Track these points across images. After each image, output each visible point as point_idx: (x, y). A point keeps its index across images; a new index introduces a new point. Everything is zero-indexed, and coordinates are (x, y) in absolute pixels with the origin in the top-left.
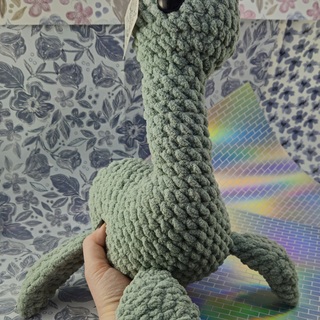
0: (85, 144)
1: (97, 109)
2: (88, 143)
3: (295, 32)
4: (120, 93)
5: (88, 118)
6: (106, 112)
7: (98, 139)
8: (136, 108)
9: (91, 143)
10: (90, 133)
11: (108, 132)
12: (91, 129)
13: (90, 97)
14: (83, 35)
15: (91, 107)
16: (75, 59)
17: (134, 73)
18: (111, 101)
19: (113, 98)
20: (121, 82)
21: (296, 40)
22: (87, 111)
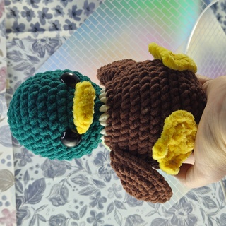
0: (120, 210)
1: (87, 200)
2: (120, 207)
3: (15, 23)
4: (73, 180)
5: (96, 209)
6: (91, 192)
7: (115, 198)
8: (87, 165)
9: (119, 205)
10: (110, 206)
11: (109, 190)
12: (106, 205)
13: (77, 207)
14: (25, 215)
15: (86, 206)
16: (45, 221)
17: (55, 169)
18: (81, 188)
19: (77, 186)
20: (63, 180)
21: (22, 20)
22: (89, 210)
